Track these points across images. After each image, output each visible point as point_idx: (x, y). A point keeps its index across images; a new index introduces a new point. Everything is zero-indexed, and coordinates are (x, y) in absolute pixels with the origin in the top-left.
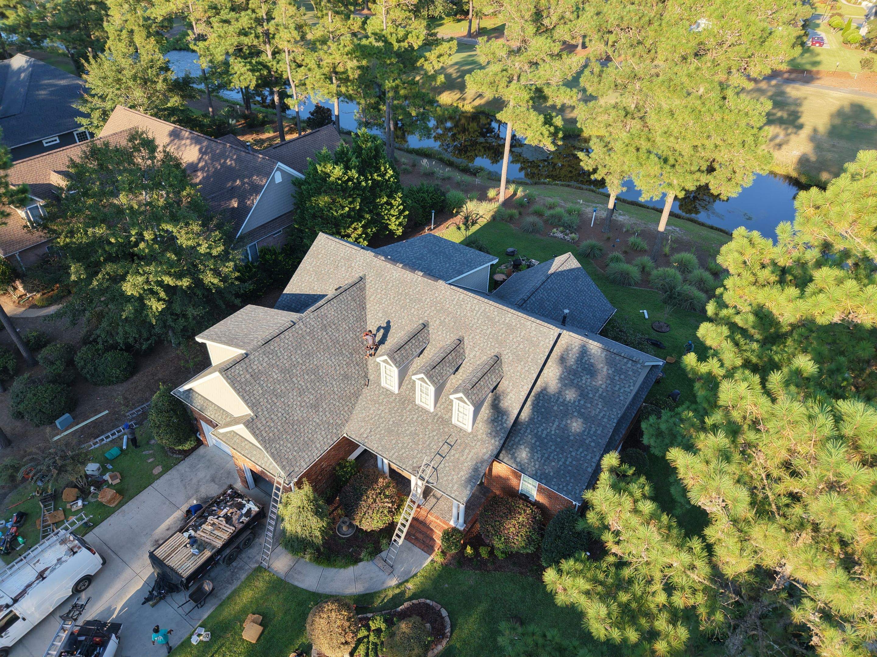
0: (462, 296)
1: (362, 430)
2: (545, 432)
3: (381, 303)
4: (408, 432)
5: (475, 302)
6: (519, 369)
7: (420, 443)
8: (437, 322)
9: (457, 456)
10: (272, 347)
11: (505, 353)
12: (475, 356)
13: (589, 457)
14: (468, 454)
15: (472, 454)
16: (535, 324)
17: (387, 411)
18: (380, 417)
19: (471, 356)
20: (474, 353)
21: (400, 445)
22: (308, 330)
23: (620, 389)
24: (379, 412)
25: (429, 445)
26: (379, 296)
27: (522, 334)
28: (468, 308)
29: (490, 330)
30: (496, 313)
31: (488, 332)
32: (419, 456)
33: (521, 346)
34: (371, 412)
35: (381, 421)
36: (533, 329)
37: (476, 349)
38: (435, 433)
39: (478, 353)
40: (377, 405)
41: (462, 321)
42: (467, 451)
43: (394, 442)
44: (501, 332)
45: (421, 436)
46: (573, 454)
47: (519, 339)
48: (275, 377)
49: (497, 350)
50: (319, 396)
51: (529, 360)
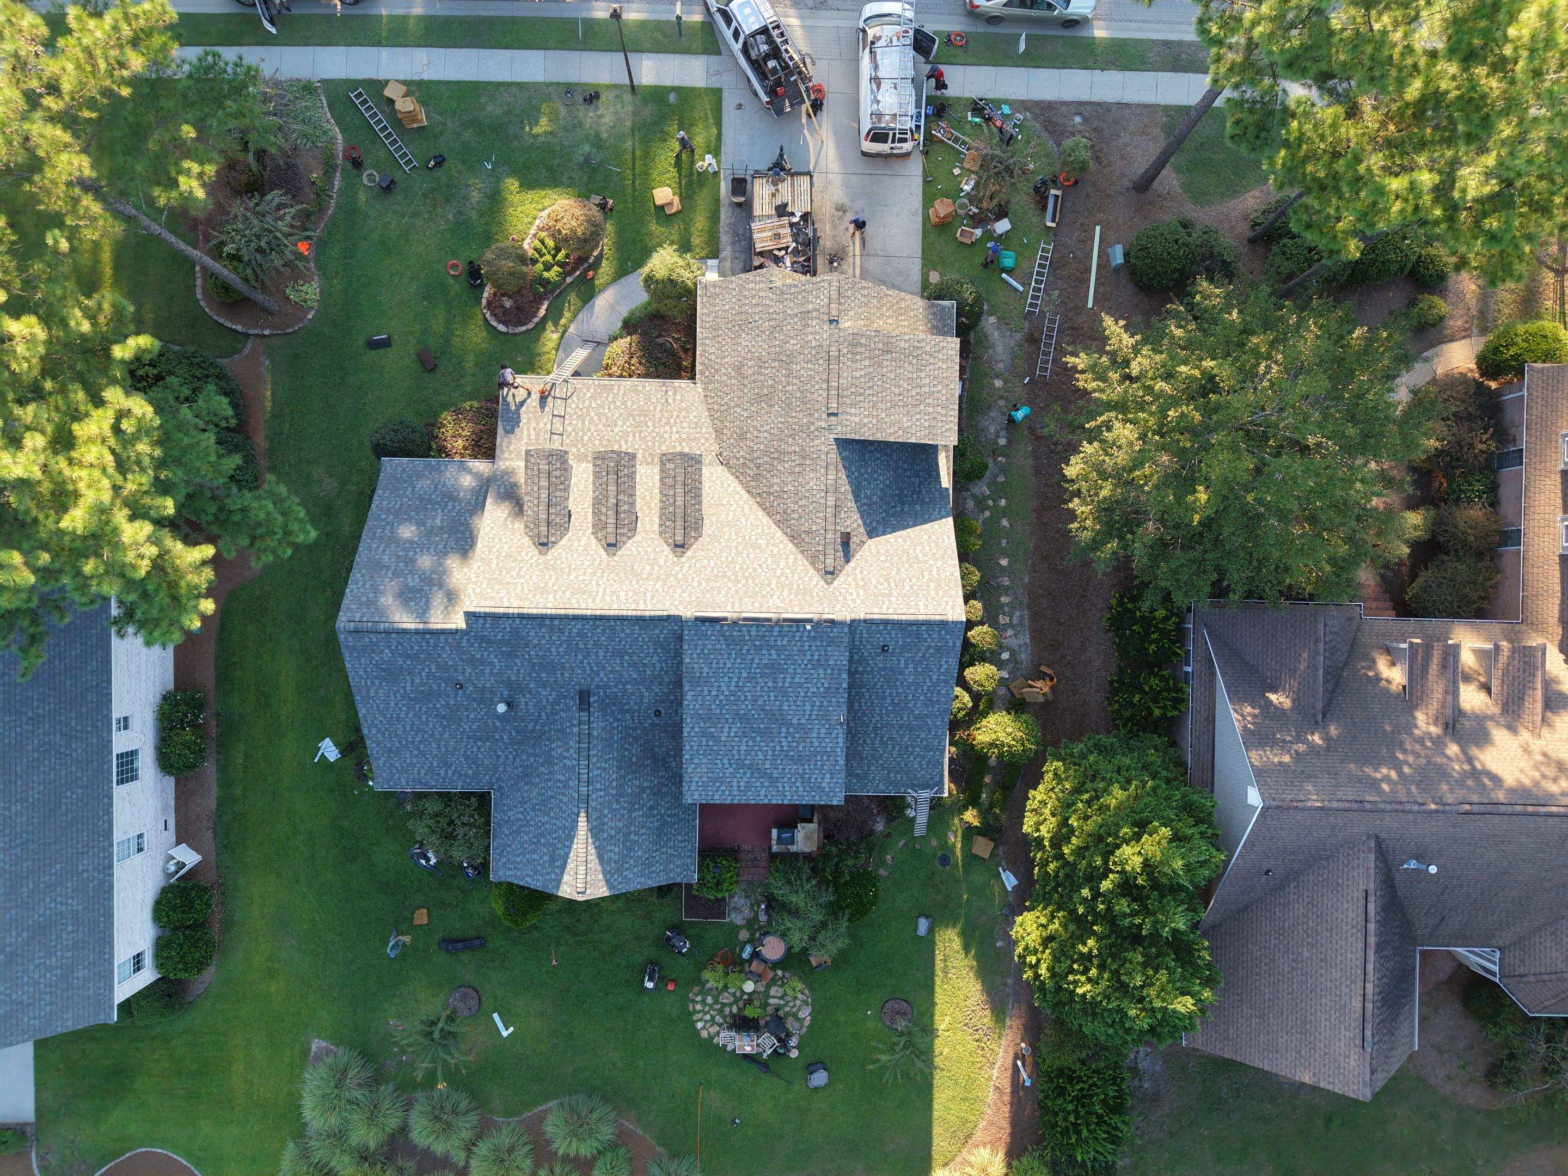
0: (641, 607)
1: (678, 397)
2: (450, 507)
3: (772, 555)
4: (620, 423)
5: (615, 606)
6: (506, 547)
7: (596, 418)
8: (662, 562)
9: (541, 425)
10: (821, 362)
11: (535, 558)
12: (579, 541)
13: (385, 503)
14: (529, 435)
15: (525, 436)
16: (506, 604)
17: (666, 436)
18: (668, 423)
19: (584, 539)
20: (582, 543)
21: (618, 403)
22: (812, 429)
23: (364, 584)
24: (674, 429)
25: (583, 421)
26: (782, 564)
27: (519, 588)
28: (622, 594)
29: (572, 578)
30: (573, 601)
31: (574, 574)
32: (587, 403)
33: (514, 573)
34: (685, 425)
35: (665, 420)
36: (505, 600)
37: (581, 549)
38: (586, 438)
39: (576, 543)
40: (684, 436)
41: (622, 575)
42: (533, 437)
43: (629, 404)
44: (553, 581)
45: (600, 427)
46: (405, 500)
47: (522, 581)
48: (792, 342)
49: (549, 556)
50: (746, 382)
51: (495, 561)
